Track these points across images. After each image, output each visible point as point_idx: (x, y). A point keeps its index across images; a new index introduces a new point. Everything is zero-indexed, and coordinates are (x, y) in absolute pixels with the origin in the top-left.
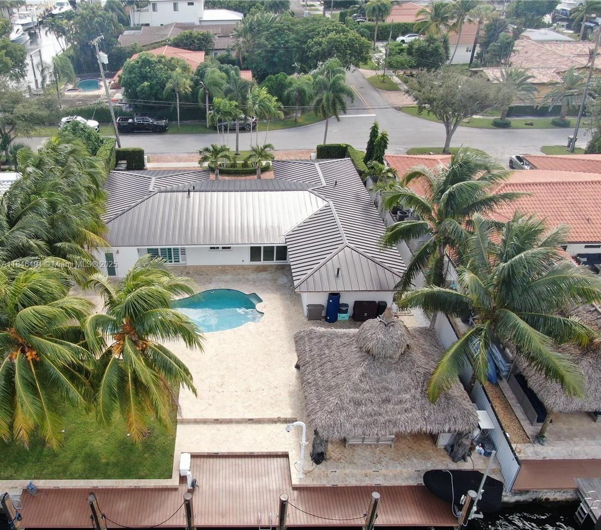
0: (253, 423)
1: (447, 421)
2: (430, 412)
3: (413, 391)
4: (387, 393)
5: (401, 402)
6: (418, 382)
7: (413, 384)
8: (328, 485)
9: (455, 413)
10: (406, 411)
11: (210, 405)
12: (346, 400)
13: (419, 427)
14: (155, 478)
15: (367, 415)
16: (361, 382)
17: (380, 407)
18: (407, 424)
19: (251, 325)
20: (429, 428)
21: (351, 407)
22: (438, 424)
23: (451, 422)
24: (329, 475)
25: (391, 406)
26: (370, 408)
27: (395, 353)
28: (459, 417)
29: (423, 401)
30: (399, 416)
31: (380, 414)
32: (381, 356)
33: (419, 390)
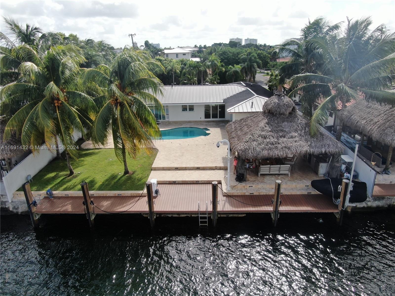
0: (199, 170)
1: (324, 146)
2: (311, 142)
3: (299, 132)
4: (283, 133)
5: (292, 137)
6: (302, 128)
7: (299, 128)
8: (247, 194)
9: (328, 142)
10: (295, 142)
11: (173, 162)
12: (256, 136)
13: (305, 149)
14: (132, 190)
15: (270, 144)
16: (266, 127)
17: (278, 139)
18: (297, 148)
19: (203, 137)
20: (311, 150)
21: (260, 139)
22: (318, 148)
23: (326, 147)
24: (248, 189)
25: (285, 139)
26: (272, 140)
27: (286, 110)
28: (331, 144)
29: (307, 137)
30: (291, 144)
31: (279, 143)
32: (277, 112)
33: (303, 131)
